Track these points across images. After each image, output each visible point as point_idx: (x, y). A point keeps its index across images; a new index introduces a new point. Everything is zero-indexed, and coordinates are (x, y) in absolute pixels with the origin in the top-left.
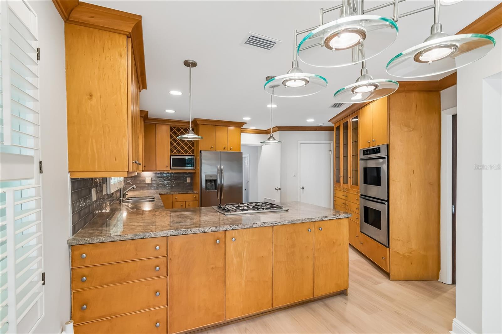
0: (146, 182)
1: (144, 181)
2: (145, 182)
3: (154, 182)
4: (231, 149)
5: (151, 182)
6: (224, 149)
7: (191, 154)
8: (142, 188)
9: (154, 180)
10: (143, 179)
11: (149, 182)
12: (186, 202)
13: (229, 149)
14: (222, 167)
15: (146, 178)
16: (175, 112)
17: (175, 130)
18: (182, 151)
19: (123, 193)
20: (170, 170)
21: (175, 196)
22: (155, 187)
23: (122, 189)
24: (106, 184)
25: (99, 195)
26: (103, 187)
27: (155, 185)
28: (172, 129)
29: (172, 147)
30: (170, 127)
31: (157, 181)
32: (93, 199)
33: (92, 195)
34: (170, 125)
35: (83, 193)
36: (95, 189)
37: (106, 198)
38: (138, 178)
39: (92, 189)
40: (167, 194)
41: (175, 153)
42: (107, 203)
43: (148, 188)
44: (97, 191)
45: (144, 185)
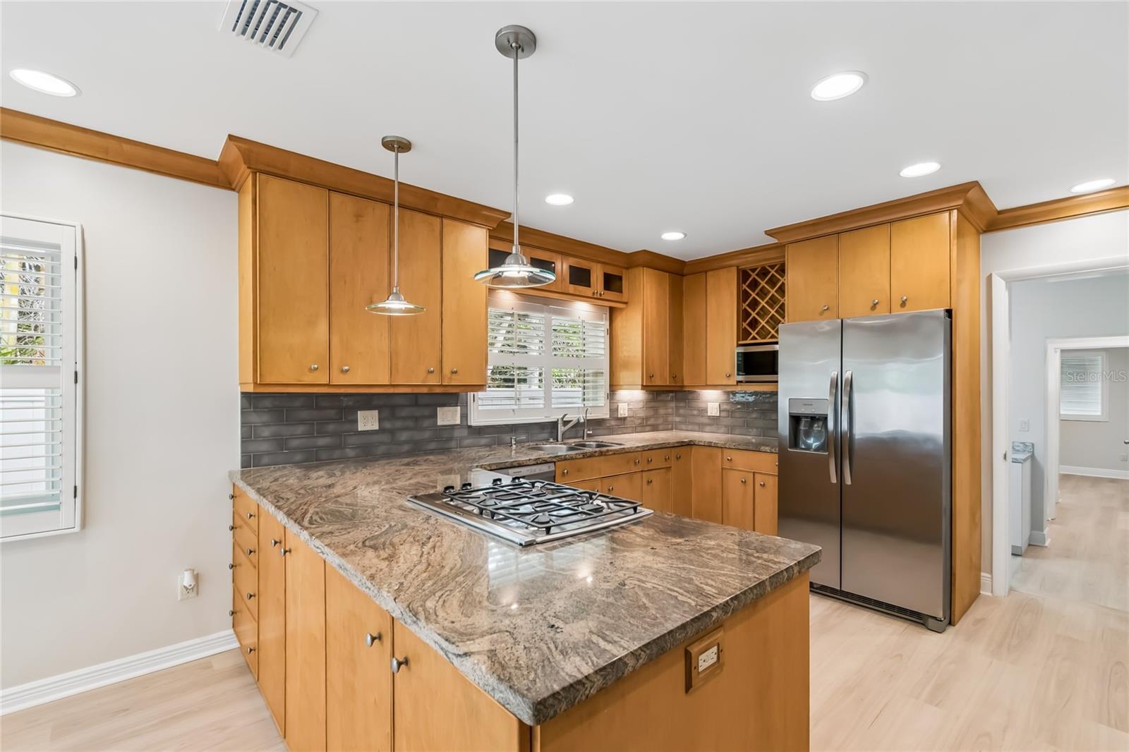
0: (709, 414)
1: (705, 410)
2: (707, 412)
3: (724, 414)
4: (903, 304)
5: (718, 415)
6: (874, 306)
8: (701, 426)
9: (724, 411)
10: (702, 405)
11: (713, 415)
12: (756, 475)
13: (896, 304)
14: (847, 375)
15: (709, 404)
16: (686, 235)
17: (754, 275)
19: (561, 429)
20: (735, 383)
21: (729, 454)
22: (726, 426)
23: (560, 422)
24: (459, 408)
25: (410, 423)
26: (441, 411)
27: (728, 421)
28: (744, 275)
29: (745, 325)
30: (738, 270)
31: (731, 413)
32: (361, 427)
33: (356, 421)
34: (738, 267)
35: (304, 414)
36: (376, 413)
37: (465, 432)
38: (694, 404)
39: (359, 412)
40: (709, 445)
41: (754, 338)
42: (467, 442)
43: (713, 428)
44: (393, 417)
45: (705, 420)
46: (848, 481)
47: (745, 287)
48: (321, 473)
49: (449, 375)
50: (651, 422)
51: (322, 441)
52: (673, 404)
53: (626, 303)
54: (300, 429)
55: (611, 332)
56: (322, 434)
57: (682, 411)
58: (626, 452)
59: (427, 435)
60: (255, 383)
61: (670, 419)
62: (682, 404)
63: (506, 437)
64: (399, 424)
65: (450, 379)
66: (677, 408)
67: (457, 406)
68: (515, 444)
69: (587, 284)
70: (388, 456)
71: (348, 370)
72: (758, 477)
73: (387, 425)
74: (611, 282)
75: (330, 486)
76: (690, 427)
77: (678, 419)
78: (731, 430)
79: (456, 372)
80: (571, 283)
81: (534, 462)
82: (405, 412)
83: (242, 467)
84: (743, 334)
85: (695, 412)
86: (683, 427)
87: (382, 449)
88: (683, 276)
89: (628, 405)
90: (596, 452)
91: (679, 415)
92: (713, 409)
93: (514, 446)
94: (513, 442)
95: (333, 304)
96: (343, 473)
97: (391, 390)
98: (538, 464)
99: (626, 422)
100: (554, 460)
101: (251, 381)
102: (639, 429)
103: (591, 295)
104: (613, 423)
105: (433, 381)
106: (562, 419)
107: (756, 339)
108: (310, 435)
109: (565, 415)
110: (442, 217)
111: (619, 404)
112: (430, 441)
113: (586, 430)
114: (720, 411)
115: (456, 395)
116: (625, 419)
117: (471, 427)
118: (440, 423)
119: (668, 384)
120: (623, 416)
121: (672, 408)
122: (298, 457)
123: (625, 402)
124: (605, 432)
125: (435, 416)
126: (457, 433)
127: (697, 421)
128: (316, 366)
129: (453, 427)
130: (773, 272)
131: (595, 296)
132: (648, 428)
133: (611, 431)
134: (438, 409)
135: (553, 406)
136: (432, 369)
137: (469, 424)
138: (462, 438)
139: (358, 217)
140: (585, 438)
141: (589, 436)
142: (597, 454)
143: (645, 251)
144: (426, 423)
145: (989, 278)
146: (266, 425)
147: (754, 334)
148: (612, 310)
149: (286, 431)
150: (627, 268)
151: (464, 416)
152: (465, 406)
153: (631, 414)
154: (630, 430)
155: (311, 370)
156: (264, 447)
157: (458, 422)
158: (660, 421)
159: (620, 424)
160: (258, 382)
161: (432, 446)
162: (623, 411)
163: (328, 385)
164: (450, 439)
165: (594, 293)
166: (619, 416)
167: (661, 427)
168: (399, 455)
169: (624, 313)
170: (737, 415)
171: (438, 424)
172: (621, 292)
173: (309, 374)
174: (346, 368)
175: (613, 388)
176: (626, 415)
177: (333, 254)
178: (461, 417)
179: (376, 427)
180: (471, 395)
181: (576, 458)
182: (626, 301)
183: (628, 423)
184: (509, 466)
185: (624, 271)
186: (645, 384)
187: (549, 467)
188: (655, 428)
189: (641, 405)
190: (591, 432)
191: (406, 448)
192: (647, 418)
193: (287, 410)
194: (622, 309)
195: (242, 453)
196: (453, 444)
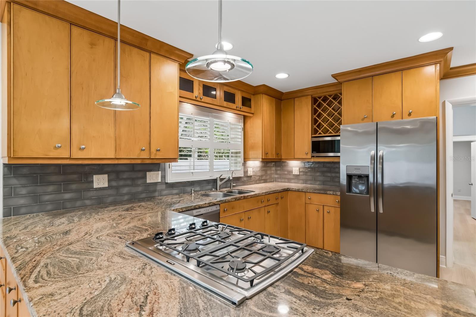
0: (294, 174)
1: (291, 172)
3: (301, 174)
4: (410, 114)
5: (298, 174)
6: (393, 116)
7: (332, 133)
8: (289, 180)
9: (301, 172)
10: (289, 169)
11: (296, 174)
13: (405, 114)
14: (380, 153)
15: (293, 168)
16: (289, 75)
18: (330, 130)
19: (219, 183)
20: (311, 157)
21: (309, 196)
22: (302, 180)
23: (218, 179)
24: (160, 172)
25: (129, 182)
26: (148, 174)
27: (304, 177)
28: (315, 100)
29: (315, 126)
30: (312, 97)
31: (305, 173)
32: (96, 186)
33: (92, 182)
34: (312, 96)
35: (54, 178)
36: (106, 176)
37: (164, 187)
38: (285, 168)
39: (94, 176)
40: (298, 191)
41: (320, 133)
42: (165, 192)
43: (296, 181)
44: (118, 178)
45: (291, 177)
46: (381, 211)
47: (315, 106)
48: (63, 220)
49: (155, 152)
50: (264, 178)
51: (67, 196)
52: (274, 169)
53: (253, 114)
54: (51, 188)
55: (244, 129)
56: (66, 191)
57: (278, 172)
58: (257, 196)
59: (140, 189)
60: (9, 157)
61: (273, 176)
62: (279, 168)
63: (188, 189)
64: (121, 183)
65: (156, 154)
66: (276, 170)
67: (159, 171)
68: (194, 193)
69: (233, 102)
70: (115, 203)
71: (85, 148)
72: (325, 208)
73: (114, 184)
74: (246, 102)
75: (66, 233)
76: (283, 180)
77: (276, 176)
78: (305, 182)
79: (159, 150)
80: (224, 101)
81: (208, 205)
82: (125, 176)
83: (4, 216)
84: (315, 131)
85: (286, 173)
86: (279, 180)
87: (110, 199)
88: (282, 100)
89: (253, 169)
90: (242, 197)
91: (277, 174)
92: (296, 171)
93: (193, 194)
94: (193, 192)
95: (73, 103)
96: (80, 218)
97: (116, 162)
98: (210, 206)
99: (251, 178)
100: (219, 203)
101: (7, 156)
102: (258, 182)
103: (235, 108)
104: (245, 179)
105: (145, 155)
106: (220, 177)
107: (321, 134)
108: (58, 192)
109: (222, 175)
110: (150, 52)
111: (248, 169)
112: (142, 193)
113: (232, 183)
114: (299, 172)
115: (159, 164)
116: (251, 176)
117: (167, 183)
118: (148, 181)
119: (274, 158)
120: (250, 175)
121: (273, 170)
122: (49, 207)
123: (252, 168)
124: (241, 184)
125: (145, 177)
126: (159, 187)
127: (287, 177)
128: (60, 145)
129: (156, 184)
130: (330, 99)
131: (238, 109)
132: (262, 181)
133: (244, 183)
134: (147, 172)
135: (214, 170)
136: (144, 148)
137: (166, 182)
138: (162, 190)
139: (92, 45)
140: (232, 188)
141: (234, 186)
142: (242, 198)
143: (264, 85)
144: (140, 182)
145: (444, 103)
146: (24, 186)
147: (320, 131)
148: (245, 117)
149: (40, 189)
150: (254, 95)
151: (164, 177)
152: (164, 171)
153: (254, 174)
154: (253, 182)
155: (55, 148)
156: (22, 201)
157: (160, 180)
158: (268, 177)
159: (248, 179)
160: (12, 157)
161: (143, 196)
162: (250, 173)
163: (70, 158)
164: (155, 191)
165: (237, 107)
166: (248, 175)
167: (268, 181)
168: (121, 203)
169: (252, 119)
170: (309, 174)
171: (147, 182)
172: (251, 108)
173: (54, 150)
174: (83, 146)
175: (245, 159)
176: (252, 175)
177: (73, 69)
178: (161, 177)
179: (106, 185)
180: (167, 164)
181: (231, 201)
182: (253, 113)
183: (253, 178)
184: (193, 208)
185: (252, 96)
186: (263, 158)
187: (217, 207)
188: (265, 181)
189: (258, 169)
190: (235, 185)
191: (126, 198)
192: (262, 176)
193: (40, 175)
194: (250, 117)
195: (4, 206)
196: (157, 194)
